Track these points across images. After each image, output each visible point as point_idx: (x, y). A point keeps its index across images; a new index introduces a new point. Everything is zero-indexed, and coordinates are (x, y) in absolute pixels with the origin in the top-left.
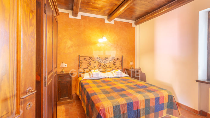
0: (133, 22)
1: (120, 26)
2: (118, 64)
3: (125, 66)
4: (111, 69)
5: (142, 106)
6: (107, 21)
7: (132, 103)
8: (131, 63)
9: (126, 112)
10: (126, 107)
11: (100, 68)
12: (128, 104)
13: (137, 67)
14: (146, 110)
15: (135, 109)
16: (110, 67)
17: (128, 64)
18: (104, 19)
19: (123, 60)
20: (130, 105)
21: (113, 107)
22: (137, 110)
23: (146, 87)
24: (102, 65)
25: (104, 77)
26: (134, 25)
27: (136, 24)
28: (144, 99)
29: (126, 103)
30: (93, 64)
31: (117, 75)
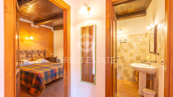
0: (52, 28)
1: (43, 30)
2: (42, 55)
3: (47, 56)
4: (37, 58)
5: (57, 71)
6: (33, 25)
7: (53, 70)
8: (51, 54)
9: (50, 74)
10: (50, 72)
11: (27, 58)
12: (51, 71)
13: (55, 56)
14: (59, 73)
15: (54, 72)
16: (35, 57)
17: (49, 55)
18: (31, 23)
19: (46, 52)
20: (52, 71)
21: (44, 73)
22: (55, 73)
23: (59, 64)
24: (29, 56)
25: (33, 64)
26: (52, 30)
27: (54, 30)
28: (58, 68)
29: (50, 70)
30: (21, 56)
31: (42, 61)
